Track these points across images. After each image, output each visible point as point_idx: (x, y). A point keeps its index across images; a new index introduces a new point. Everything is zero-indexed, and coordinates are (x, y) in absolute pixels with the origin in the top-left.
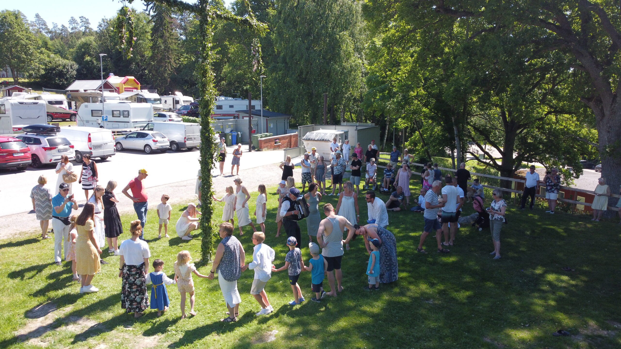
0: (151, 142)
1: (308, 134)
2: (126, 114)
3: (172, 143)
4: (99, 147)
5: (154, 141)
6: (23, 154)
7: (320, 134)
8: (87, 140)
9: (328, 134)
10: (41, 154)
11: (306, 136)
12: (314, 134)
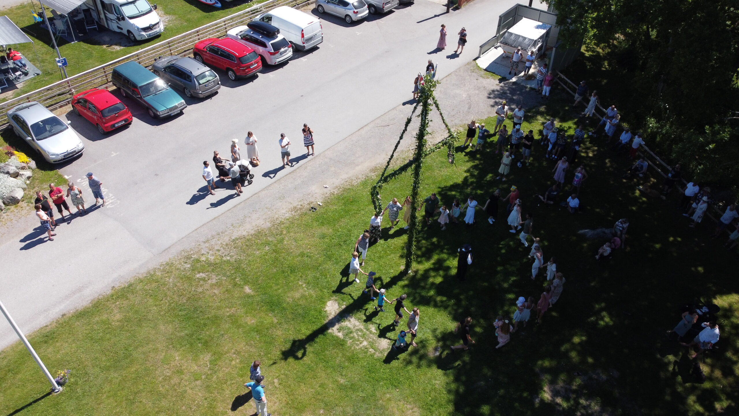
0: (350, 13)
3: (370, 6)
4: (310, 39)
5: (354, 12)
6: (256, 65)
7: (519, 38)
8: (300, 35)
9: (527, 40)
10: (267, 56)
11: (504, 38)
12: (513, 37)
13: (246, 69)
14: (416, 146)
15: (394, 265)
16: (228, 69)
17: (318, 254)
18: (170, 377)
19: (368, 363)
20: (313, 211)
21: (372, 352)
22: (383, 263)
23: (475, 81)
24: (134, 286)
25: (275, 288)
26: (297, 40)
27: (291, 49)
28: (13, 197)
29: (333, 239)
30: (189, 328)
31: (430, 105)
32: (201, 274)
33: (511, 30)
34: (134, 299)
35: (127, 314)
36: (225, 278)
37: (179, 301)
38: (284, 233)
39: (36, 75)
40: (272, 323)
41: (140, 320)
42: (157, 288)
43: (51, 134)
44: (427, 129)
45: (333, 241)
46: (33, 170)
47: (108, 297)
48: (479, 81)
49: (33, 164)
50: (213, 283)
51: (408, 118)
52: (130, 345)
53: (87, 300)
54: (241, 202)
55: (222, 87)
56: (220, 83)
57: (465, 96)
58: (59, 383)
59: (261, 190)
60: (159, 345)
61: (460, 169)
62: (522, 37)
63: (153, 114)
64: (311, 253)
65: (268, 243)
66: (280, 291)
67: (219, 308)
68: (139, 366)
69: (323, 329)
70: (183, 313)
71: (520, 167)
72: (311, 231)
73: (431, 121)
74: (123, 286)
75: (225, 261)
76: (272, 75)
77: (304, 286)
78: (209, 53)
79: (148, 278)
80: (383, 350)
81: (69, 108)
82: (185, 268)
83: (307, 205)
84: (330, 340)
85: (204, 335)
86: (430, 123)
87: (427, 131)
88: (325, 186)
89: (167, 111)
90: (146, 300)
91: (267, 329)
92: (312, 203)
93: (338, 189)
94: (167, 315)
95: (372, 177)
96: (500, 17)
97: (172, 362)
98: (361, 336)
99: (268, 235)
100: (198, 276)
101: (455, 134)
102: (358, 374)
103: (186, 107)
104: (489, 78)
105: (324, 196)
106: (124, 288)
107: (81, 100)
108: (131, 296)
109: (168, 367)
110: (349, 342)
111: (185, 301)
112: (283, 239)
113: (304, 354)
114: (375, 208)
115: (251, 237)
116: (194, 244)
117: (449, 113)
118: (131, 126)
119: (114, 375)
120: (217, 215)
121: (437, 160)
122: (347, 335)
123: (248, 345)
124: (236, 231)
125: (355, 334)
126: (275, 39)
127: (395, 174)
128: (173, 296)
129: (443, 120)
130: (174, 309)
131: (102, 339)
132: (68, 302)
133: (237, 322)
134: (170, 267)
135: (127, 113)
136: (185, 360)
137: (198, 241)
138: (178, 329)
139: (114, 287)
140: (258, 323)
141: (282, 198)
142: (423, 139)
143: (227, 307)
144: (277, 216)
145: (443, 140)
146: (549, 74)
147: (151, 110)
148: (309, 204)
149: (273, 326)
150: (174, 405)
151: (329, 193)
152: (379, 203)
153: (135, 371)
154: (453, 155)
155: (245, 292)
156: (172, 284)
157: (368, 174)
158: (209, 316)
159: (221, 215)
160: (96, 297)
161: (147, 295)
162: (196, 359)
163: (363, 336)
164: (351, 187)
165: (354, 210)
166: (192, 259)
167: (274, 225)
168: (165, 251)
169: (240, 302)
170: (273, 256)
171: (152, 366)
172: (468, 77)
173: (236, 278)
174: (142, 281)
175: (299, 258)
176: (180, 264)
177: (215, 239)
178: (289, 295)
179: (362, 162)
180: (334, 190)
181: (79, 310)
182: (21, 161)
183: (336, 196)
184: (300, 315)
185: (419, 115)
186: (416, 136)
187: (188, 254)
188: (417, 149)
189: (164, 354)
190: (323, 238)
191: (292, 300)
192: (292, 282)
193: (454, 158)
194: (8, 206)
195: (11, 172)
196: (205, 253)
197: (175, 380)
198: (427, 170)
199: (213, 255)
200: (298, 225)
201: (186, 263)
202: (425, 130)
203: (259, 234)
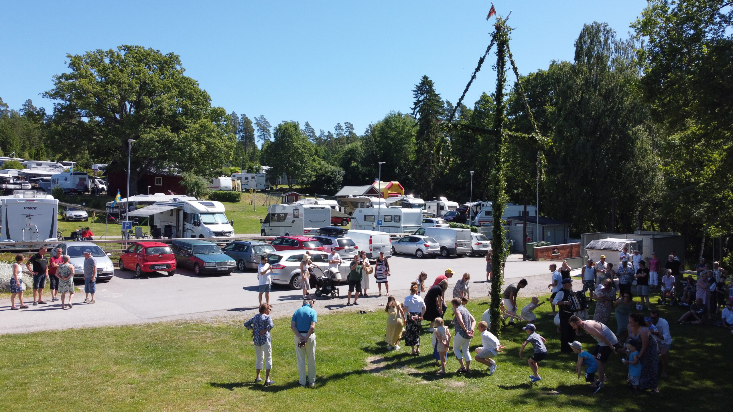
0: (422, 247)
1: (592, 242)
2: (397, 219)
3: (443, 248)
4: (378, 248)
5: (426, 246)
7: (607, 243)
8: (368, 242)
9: (617, 243)
11: (590, 245)
17: (362, 331)
20: (362, 314)
21: (437, 388)
36: (225, 335)
50: (206, 336)
51: (481, 58)
63: (198, 270)
75: (231, 328)
80: (456, 388)
82: (175, 327)
83: (354, 311)
88: (380, 305)
89: (214, 265)
100: (189, 331)
103: (235, 271)
105: (378, 309)
110: (398, 380)
122: (394, 376)
125: (409, 376)
135: (172, 260)
137: (201, 317)
139: (72, 328)
141: (323, 307)
143: (215, 348)
147: (198, 265)
148: (357, 311)
156: (150, 332)
166: (189, 324)
168: (158, 317)
169: (237, 347)
174: (112, 328)
176: (171, 325)
177: (226, 318)
187: (185, 322)
196: (209, 323)
200: (339, 317)
201: (179, 325)
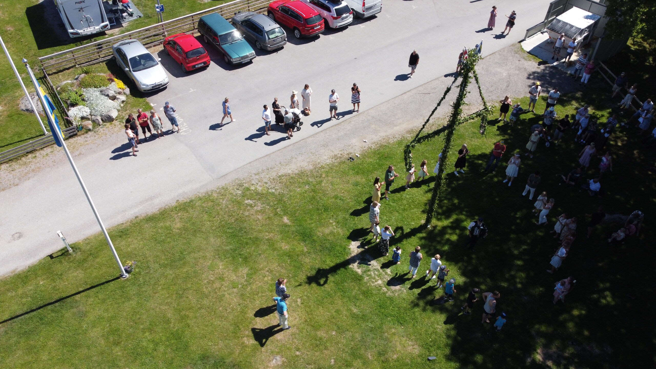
4: (370, 8)
6: (320, 27)
7: (566, 25)
8: (362, 4)
9: (574, 28)
10: (330, 20)
11: (552, 24)
12: (560, 25)
13: (310, 30)
14: (452, 114)
15: (416, 218)
16: (295, 28)
17: (350, 198)
18: (213, 282)
19: (380, 300)
20: (351, 161)
21: (385, 291)
22: (406, 216)
23: (518, 62)
24: (194, 202)
25: (309, 222)
26: (359, 8)
27: (352, 16)
28: (109, 116)
29: (365, 187)
30: (233, 244)
31: (470, 77)
32: (249, 200)
33: (559, 18)
34: (193, 213)
35: (186, 225)
36: (268, 207)
37: (229, 220)
38: (324, 176)
39: (138, 17)
40: (303, 251)
41: (195, 231)
42: (212, 207)
43: (144, 68)
44: (464, 99)
45: (364, 189)
46: (127, 96)
47: (172, 208)
48: (521, 62)
49: (127, 91)
50: (258, 209)
51: (447, 88)
52: (185, 250)
53: (156, 208)
54: (291, 145)
55: (288, 43)
56: (286, 39)
57: (505, 75)
58: (127, 271)
59: (309, 137)
60: (208, 254)
61: (490, 141)
62: (570, 25)
63: (227, 61)
64: (344, 197)
65: (308, 183)
66: (313, 225)
67: (260, 231)
68: (190, 269)
69: (345, 264)
70: (230, 231)
71: (547, 146)
72: (346, 178)
73: (469, 92)
74: (186, 201)
75: (270, 193)
76: (332, 37)
77: (334, 224)
78: (280, 13)
79: (206, 197)
80: (395, 290)
81: (161, 48)
82: (237, 194)
83: (346, 155)
84: (349, 274)
85: (245, 252)
86: (468, 94)
87: (464, 101)
88: (364, 141)
89: (239, 59)
90: (202, 216)
91: (297, 255)
92: (351, 153)
93: (376, 145)
94: (217, 230)
95: (408, 138)
96: (551, 4)
97: (216, 270)
98: (377, 276)
99: (309, 176)
100: (246, 202)
101: (490, 108)
102: (370, 307)
103: (255, 57)
104: (531, 60)
105: (362, 149)
106: (186, 202)
107: (170, 42)
108: (191, 210)
109: (213, 273)
110: (366, 278)
111: (233, 221)
112: (321, 181)
113: (325, 282)
114: (406, 165)
115: (294, 176)
116: (246, 175)
117: (488, 89)
118: (208, 68)
119: (169, 271)
120: (268, 153)
121: (470, 130)
122: (365, 272)
123: (280, 267)
124: (283, 169)
125: (372, 273)
126: (338, 5)
127: (429, 136)
128: (224, 216)
129: (481, 93)
130: (223, 226)
131: (163, 241)
132: (141, 207)
133: (274, 246)
134: (225, 191)
135: (206, 57)
136: (227, 269)
137: (250, 173)
138: (224, 243)
139: (178, 200)
140: (291, 250)
141: (325, 146)
142: (459, 108)
143: (266, 231)
144: (319, 161)
145: (477, 112)
146: (591, 62)
147: (227, 57)
148: (348, 154)
149: (302, 253)
150: (213, 304)
151: (367, 146)
152: (410, 161)
153: (186, 271)
154: (485, 127)
155: (283, 222)
156: (224, 205)
157: (404, 135)
158: (251, 236)
159: (272, 153)
160: (163, 206)
161: (203, 211)
162: (235, 270)
163: (379, 276)
164: (387, 145)
165: (387, 165)
166: (244, 187)
167: (315, 168)
168: (222, 177)
169: (278, 229)
170: (311, 194)
171: (200, 270)
172: (511, 58)
173: (277, 208)
174: (201, 199)
175: (333, 200)
176: (233, 189)
177: (264, 173)
178: (320, 230)
179: (400, 124)
180: (372, 145)
181: (149, 215)
182: (119, 87)
183: (373, 150)
184: (327, 248)
185: (459, 86)
186: (453, 105)
187: (240, 182)
188: (452, 116)
189: (210, 262)
190: (357, 185)
191: (322, 234)
192: (325, 219)
193: (485, 130)
194: (105, 122)
195: (111, 95)
196: (255, 183)
197: (217, 285)
198: (459, 138)
199: (261, 186)
200: (336, 171)
201: (238, 189)
202: (462, 100)
203: (302, 174)
